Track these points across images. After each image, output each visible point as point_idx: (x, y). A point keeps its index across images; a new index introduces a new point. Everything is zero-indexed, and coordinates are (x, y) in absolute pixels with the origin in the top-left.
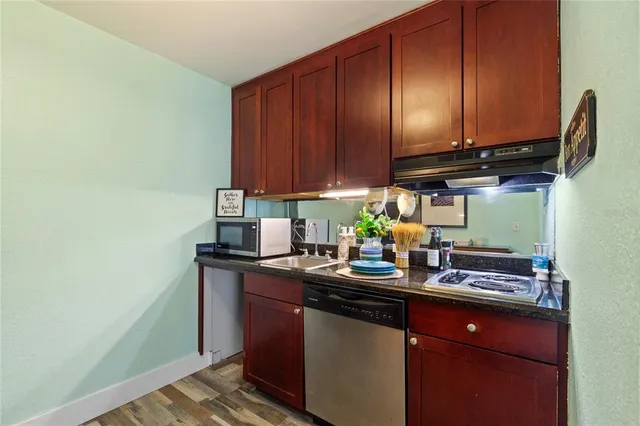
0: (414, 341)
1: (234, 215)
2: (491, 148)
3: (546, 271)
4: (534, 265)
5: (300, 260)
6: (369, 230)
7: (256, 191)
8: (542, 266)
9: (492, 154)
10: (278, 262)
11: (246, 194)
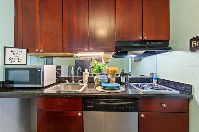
0: (143, 115)
1: (20, 63)
2: (150, 41)
3: (157, 81)
4: (153, 79)
5: (65, 86)
6: (100, 70)
7: (37, 50)
8: (155, 80)
9: (150, 44)
10: (53, 89)
11: (28, 52)
